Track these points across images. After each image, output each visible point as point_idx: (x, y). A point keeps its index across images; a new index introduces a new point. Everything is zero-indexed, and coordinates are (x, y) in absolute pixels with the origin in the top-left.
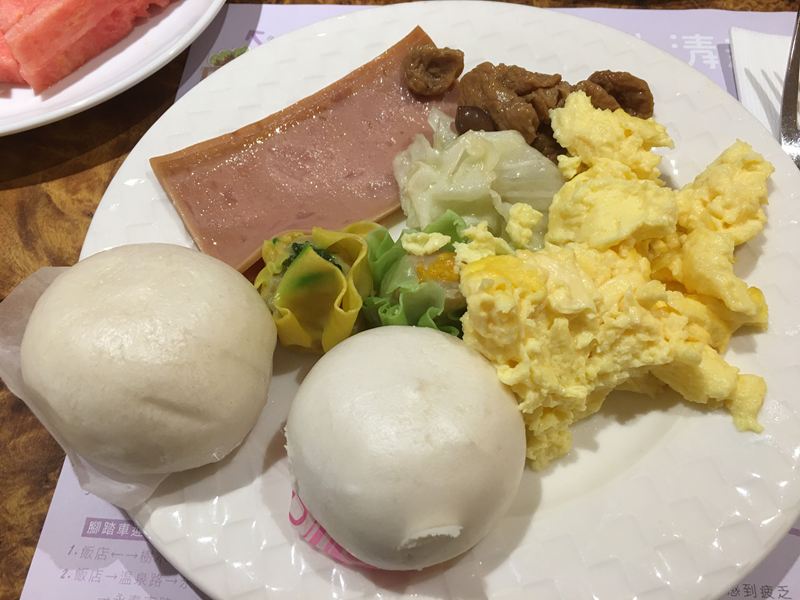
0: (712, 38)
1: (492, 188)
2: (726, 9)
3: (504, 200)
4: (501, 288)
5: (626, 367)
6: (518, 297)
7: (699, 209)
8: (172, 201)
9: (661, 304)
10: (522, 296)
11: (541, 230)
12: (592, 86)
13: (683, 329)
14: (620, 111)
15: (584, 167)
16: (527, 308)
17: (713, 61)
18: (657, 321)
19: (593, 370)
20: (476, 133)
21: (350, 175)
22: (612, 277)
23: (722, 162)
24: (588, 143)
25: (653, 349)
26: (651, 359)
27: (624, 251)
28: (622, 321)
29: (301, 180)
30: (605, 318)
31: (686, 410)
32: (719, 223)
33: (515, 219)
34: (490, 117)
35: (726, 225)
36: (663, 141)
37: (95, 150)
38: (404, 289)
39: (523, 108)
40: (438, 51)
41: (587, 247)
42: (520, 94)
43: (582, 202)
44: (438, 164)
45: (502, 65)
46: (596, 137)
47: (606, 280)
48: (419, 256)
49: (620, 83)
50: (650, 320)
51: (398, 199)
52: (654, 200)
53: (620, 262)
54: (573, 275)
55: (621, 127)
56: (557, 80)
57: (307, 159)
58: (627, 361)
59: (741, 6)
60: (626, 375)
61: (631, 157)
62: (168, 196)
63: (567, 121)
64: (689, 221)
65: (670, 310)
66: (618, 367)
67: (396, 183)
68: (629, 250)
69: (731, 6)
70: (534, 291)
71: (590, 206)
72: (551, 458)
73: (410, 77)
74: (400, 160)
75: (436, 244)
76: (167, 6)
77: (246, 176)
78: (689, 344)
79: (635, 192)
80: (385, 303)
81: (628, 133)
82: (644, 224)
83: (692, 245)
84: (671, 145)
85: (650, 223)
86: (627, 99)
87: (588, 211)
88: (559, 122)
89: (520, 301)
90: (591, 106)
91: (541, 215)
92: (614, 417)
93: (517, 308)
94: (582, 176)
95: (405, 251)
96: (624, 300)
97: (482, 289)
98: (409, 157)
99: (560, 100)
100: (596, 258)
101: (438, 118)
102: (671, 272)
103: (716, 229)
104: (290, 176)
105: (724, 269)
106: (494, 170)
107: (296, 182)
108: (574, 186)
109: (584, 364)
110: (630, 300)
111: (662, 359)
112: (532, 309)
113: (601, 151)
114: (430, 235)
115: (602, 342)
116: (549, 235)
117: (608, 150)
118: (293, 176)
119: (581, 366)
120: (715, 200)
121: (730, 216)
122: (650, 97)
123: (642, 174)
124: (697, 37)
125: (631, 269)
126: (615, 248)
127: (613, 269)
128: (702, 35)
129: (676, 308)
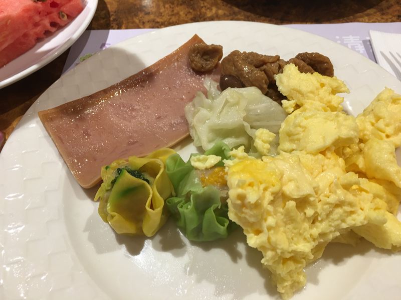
0: (359, 37)
1: (244, 120)
2: (364, 22)
3: (252, 127)
4: (251, 185)
5: (337, 228)
6: (262, 191)
7: (369, 127)
8: (50, 136)
9: (354, 187)
10: (265, 189)
11: (276, 144)
12: (298, 61)
13: (371, 202)
14: (316, 74)
15: (298, 106)
16: (268, 197)
17: (362, 49)
18: (355, 198)
19: (315, 231)
20: (233, 89)
21: (159, 118)
22: (323, 171)
23: (379, 100)
24: (299, 92)
25: (354, 216)
26: (353, 222)
27: (329, 154)
28: (333, 199)
29: (130, 122)
30: (322, 198)
31: (378, 254)
32: (383, 135)
33: (260, 138)
34: (240, 81)
35: (388, 136)
36: (343, 89)
37: (11, 111)
38: (194, 192)
39: (259, 74)
40: (207, 46)
41: (305, 153)
42: (257, 67)
43: (300, 126)
44: (211, 108)
45: (245, 53)
46: (304, 88)
47: (319, 174)
48: (202, 170)
49: (314, 59)
50: (350, 197)
51: (188, 130)
52: (344, 123)
53: (327, 161)
54: (299, 173)
55: (318, 82)
56: (277, 58)
57: (133, 110)
58: (338, 225)
59: (372, 20)
60: (338, 234)
61: (325, 99)
62: (49, 134)
63: (285, 81)
64: (364, 135)
65: (361, 190)
66: (333, 229)
67: (187, 121)
68: (332, 153)
69: (367, 21)
70: (274, 186)
71: (305, 128)
72: (294, 290)
73: (192, 61)
74: (189, 107)
75: (213, 162)
76: (55, 32)
77: (97, 121)
78: (377, 211)
79: (331, 119)
80: (181, 201)
81: (322, 85)
82: (339, 137)
83: (368, 149)
84: (348, 92)
85: (343, 137)
86: (318, 67)
87: (304, 131)
88: (281, 82)
89: (264, 193)
90: (299, 72)
91: (275, 135)
92: (331, 260)
93: (261, 198)
94: (298, 112)
95: (193, 167)
96: (333, 185)
97: (238, 186)
98: (194, 106)
99: (280, 69)
100: (312, 160)
101: (210, 83)
102: (357, 166)
103: (381, 139)
104: (123, 120)
105: (392, 162)
106: (244, 109)
107: (127, 123)
108: (293, 117)
109: (308, 228)
110: (337, 185)
111: (361, 222)
112: (272, 198)
113: (307, 96)
114: (209, 156)
115: (321, 213)
116: (280, 147)
117: (311, 95)
118: (125, 119)
119: (306, 230)
120: (379, 122)
121: (389, 130)
122: (331, 66)
123: (333, 109)
124: (351, 37)
125: (334, 166)
126: (323, 152)
127: (323, 166)
128: (353, 36)
129: (365, 188)
